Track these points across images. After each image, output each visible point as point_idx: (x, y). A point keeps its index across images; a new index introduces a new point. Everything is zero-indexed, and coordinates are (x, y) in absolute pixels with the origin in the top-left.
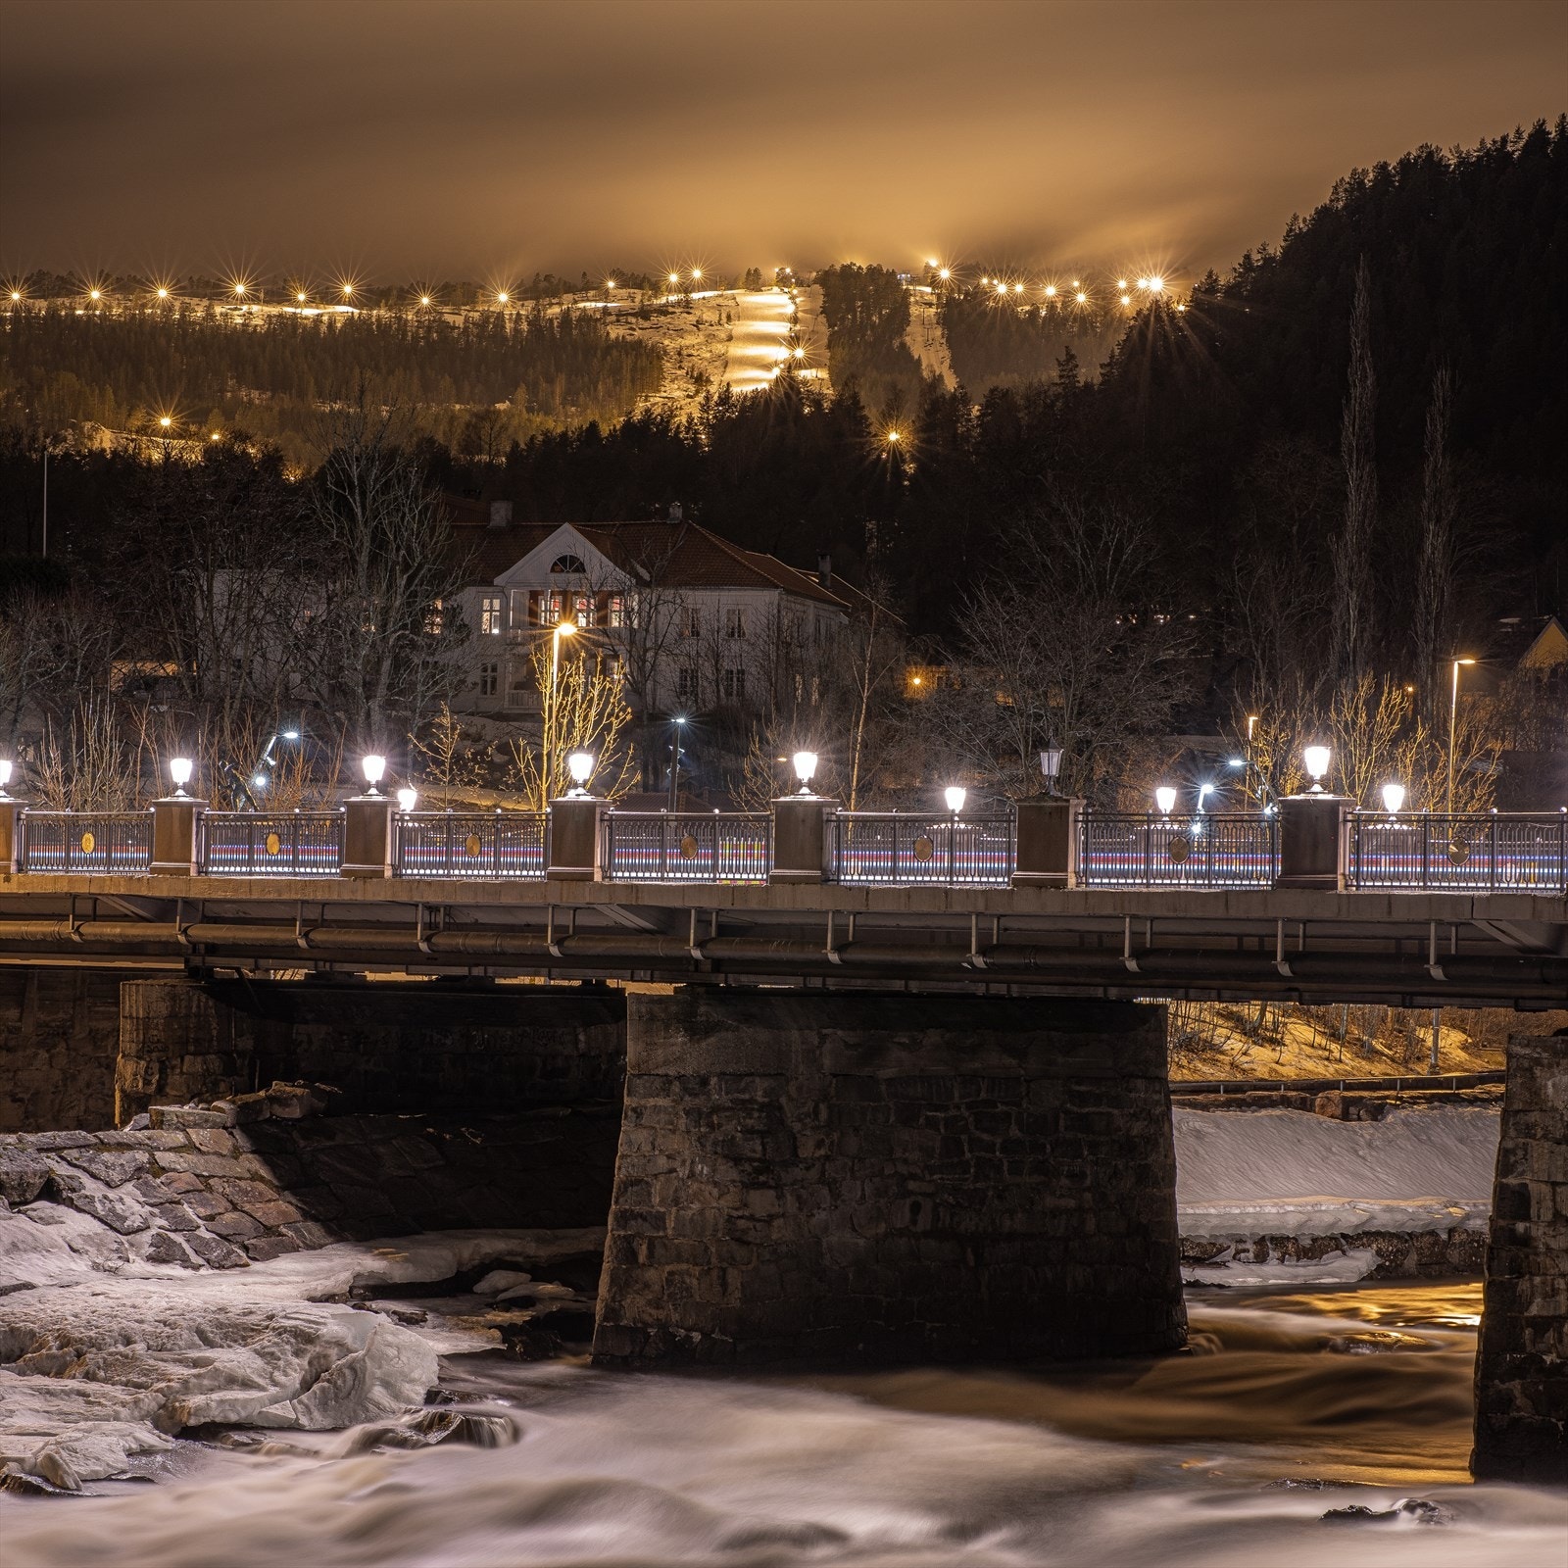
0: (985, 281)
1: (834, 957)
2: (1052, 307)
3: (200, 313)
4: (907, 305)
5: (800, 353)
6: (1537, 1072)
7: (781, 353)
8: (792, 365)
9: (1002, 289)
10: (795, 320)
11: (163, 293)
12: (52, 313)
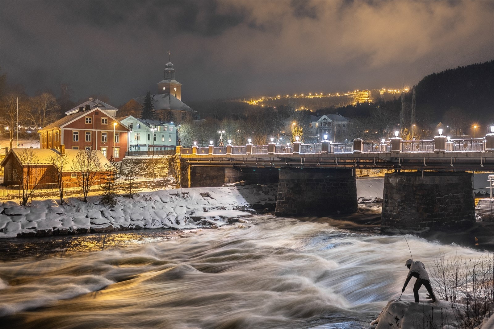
0: (388, 90)
1: (302, 164)
2: (396, 92)
3: (306, 97)
4: (380, 93)
5: (369, 98)
6: (389, 178)
7: (367, 99)
8: (368, 100)
9: (390, 91)
10: (368, 95)
11: (302, 95)
12: (291, 98)
